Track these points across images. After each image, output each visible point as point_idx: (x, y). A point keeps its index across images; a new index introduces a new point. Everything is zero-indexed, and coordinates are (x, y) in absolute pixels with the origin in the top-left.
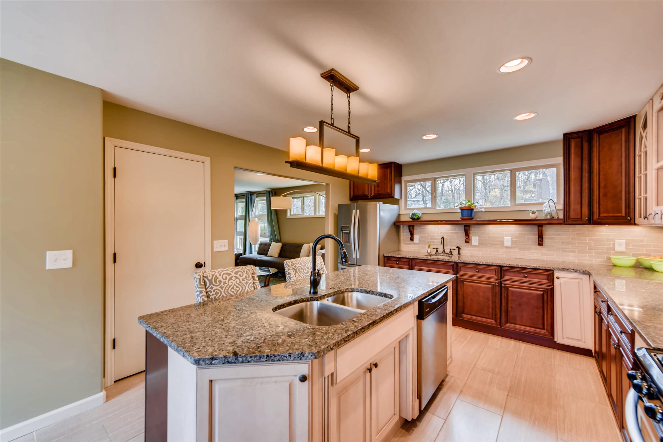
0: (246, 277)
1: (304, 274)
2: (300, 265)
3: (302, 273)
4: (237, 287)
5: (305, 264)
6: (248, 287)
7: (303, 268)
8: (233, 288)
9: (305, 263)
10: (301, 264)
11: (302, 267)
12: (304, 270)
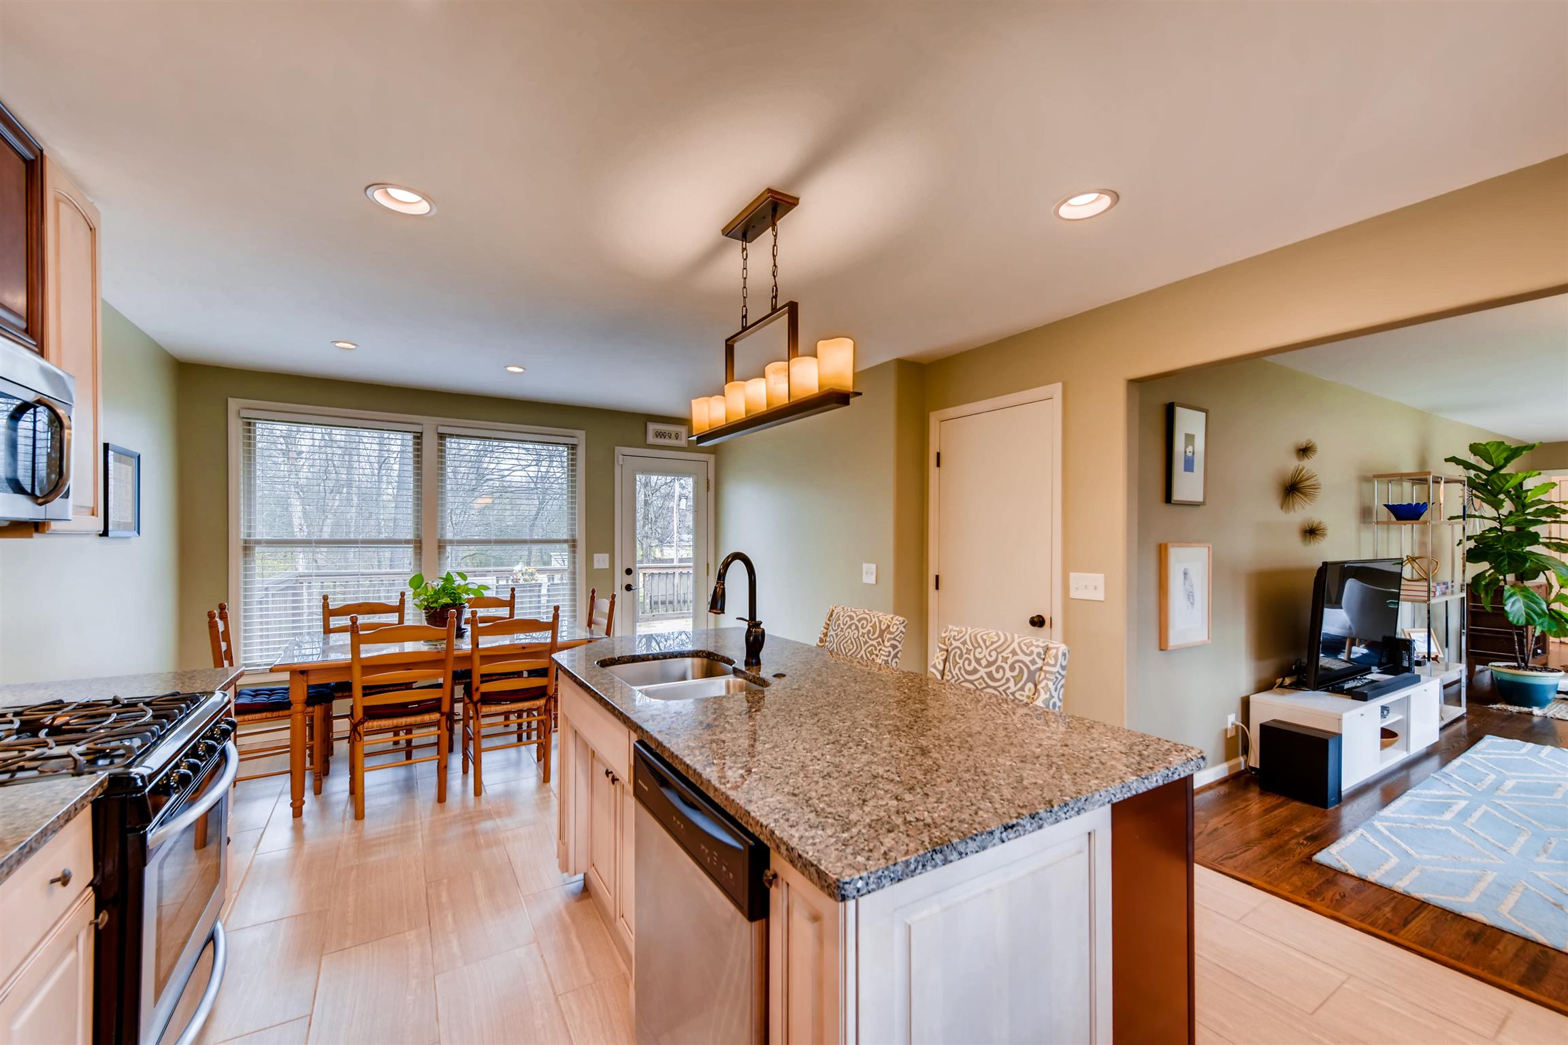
0: (869, 632)
1: (962, 671)
2: (961, 646)
3: (958, 666)
4: (852, 643)
5: (975, 648)
6: (865, 651)
7: (965, 656)
8: (846, 642)
9: (976, 646)
10: (964, 643)
11: (964, 651)
12: (967, 662)
